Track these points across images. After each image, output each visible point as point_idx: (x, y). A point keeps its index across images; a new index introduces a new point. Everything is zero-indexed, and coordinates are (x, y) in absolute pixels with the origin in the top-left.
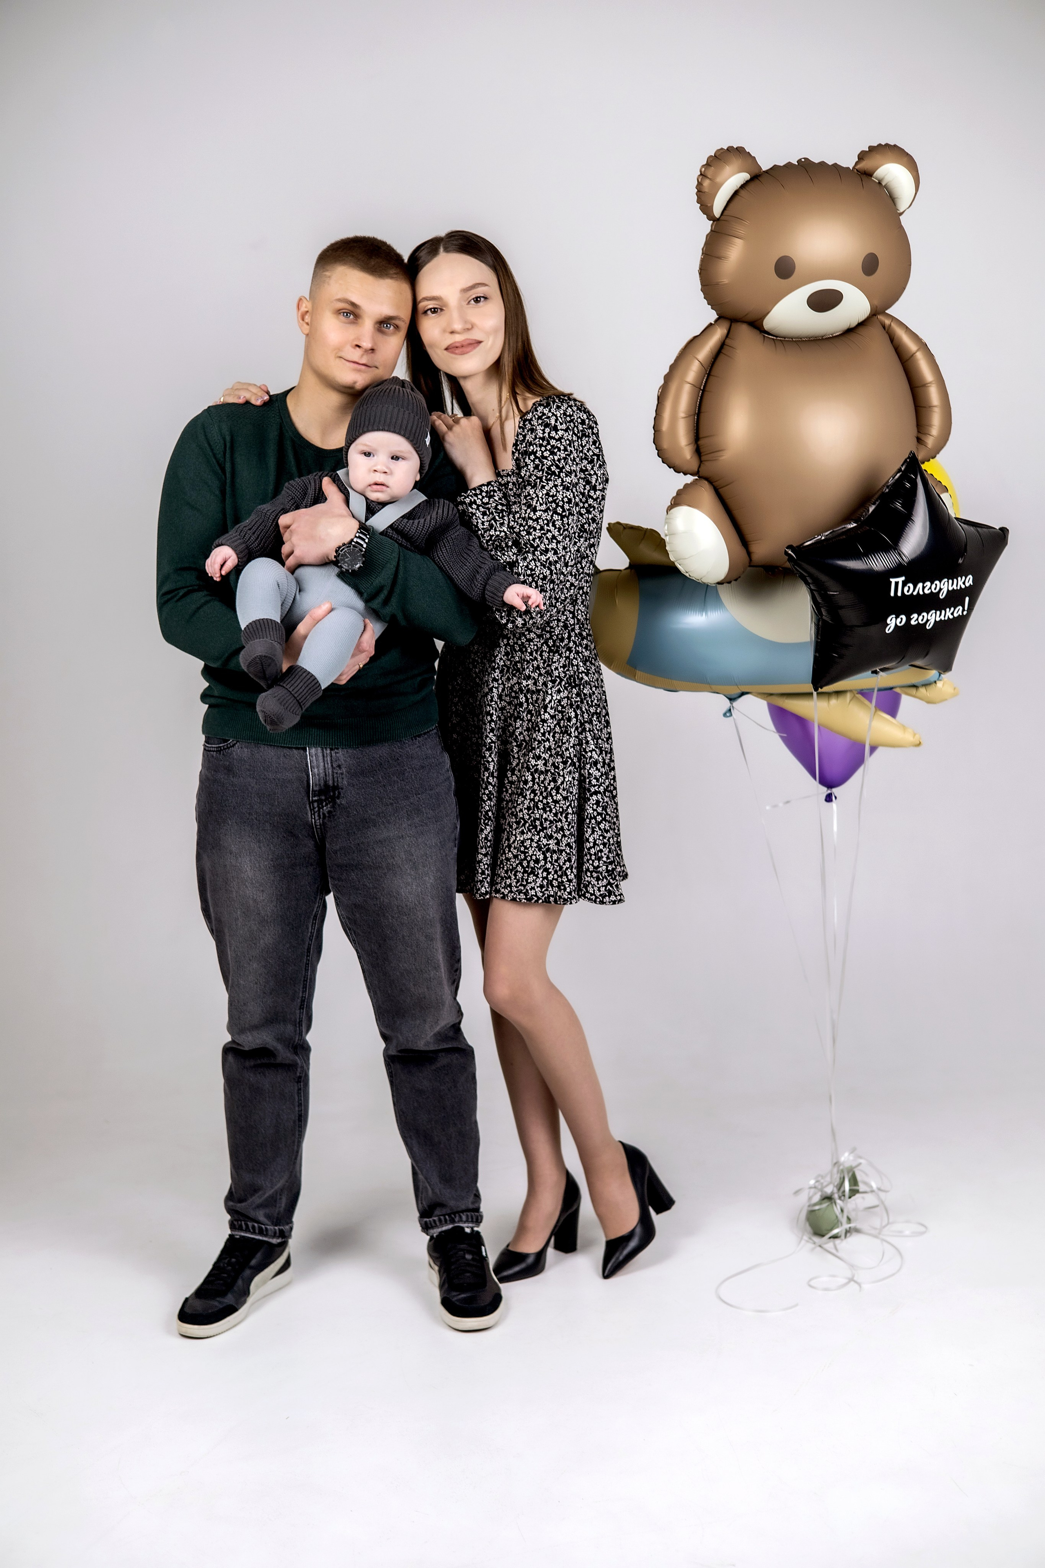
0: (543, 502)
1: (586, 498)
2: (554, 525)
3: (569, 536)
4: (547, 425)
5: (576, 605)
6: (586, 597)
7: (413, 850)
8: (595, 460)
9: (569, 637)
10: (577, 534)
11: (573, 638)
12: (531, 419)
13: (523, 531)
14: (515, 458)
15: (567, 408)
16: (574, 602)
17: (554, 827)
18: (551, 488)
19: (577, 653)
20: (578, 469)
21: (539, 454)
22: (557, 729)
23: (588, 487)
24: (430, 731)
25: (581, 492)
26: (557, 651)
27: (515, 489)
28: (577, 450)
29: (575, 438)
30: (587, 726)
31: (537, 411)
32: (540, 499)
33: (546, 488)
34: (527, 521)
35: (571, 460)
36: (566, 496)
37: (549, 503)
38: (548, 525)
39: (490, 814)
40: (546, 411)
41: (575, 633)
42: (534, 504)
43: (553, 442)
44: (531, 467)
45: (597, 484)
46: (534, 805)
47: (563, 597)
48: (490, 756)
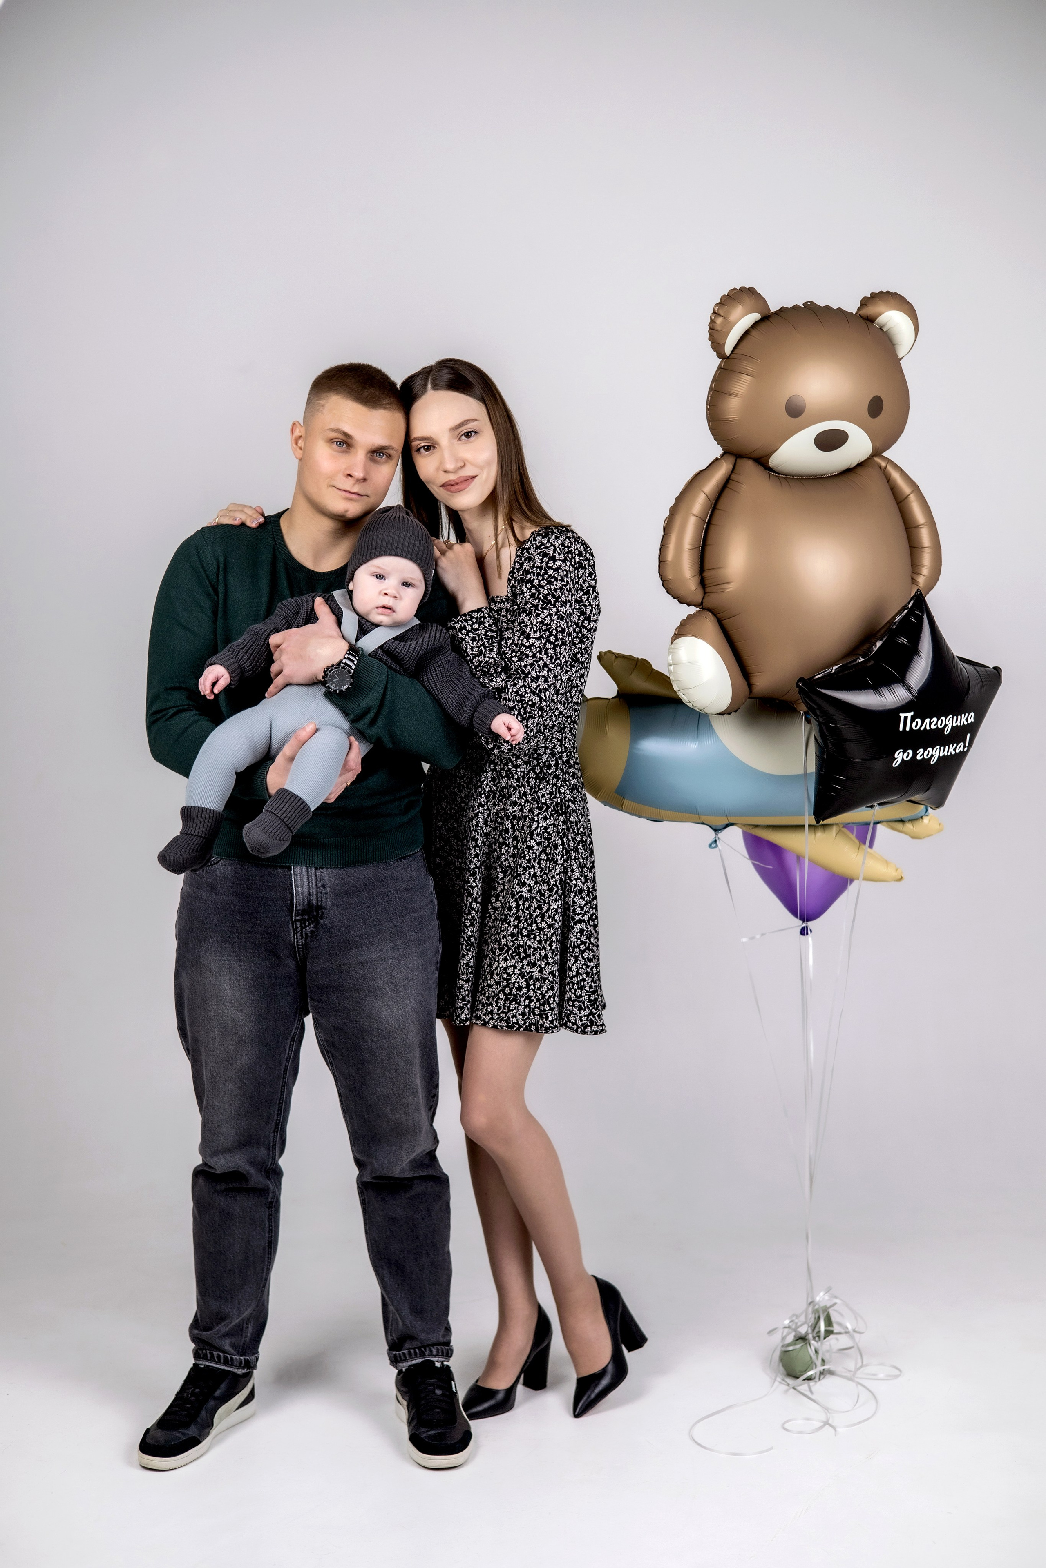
0: (537, 630)
1: (580, 628)
2: (546, 653)
3: (560, 665)
4: (545, 555)
5: (564, 733)
6: (574, 726)
7: (395, 973)
8: (591, 591)
9: (557, 764)
10: (569, 663)
11: (560, 766)
12: (529, 548)
13: (515, 656)
14: (511, 584)
15: (565, 539)
16: (562, 730)
17: (537, 954)
18: (546, 617)
19: (565, 780)
20: (574, 600)
21: (536, 583)
22: (543, 856)
23: (582, 618)
24: (416, 853)
25: (575, 623)
26: (544, 778)
27: (509, 616)
28: (573, 581)
29: (572, 569)
30: (573, 854)
31: (536, 541)
32: (534, 626)
33: (541, 616)
34: (520, 648)
35: (567, 591)
36: (560, 626)
37: (543, 631)
38: (540, 653)
39: (472, 939)
40: (545, 541)
41: (563, 761)
42: (528, 631)
43: (550, 572)
44: (527, 595)
45: (592, 615)
46: (518, 931)
47: (551, 724)
48: (474, 881)
